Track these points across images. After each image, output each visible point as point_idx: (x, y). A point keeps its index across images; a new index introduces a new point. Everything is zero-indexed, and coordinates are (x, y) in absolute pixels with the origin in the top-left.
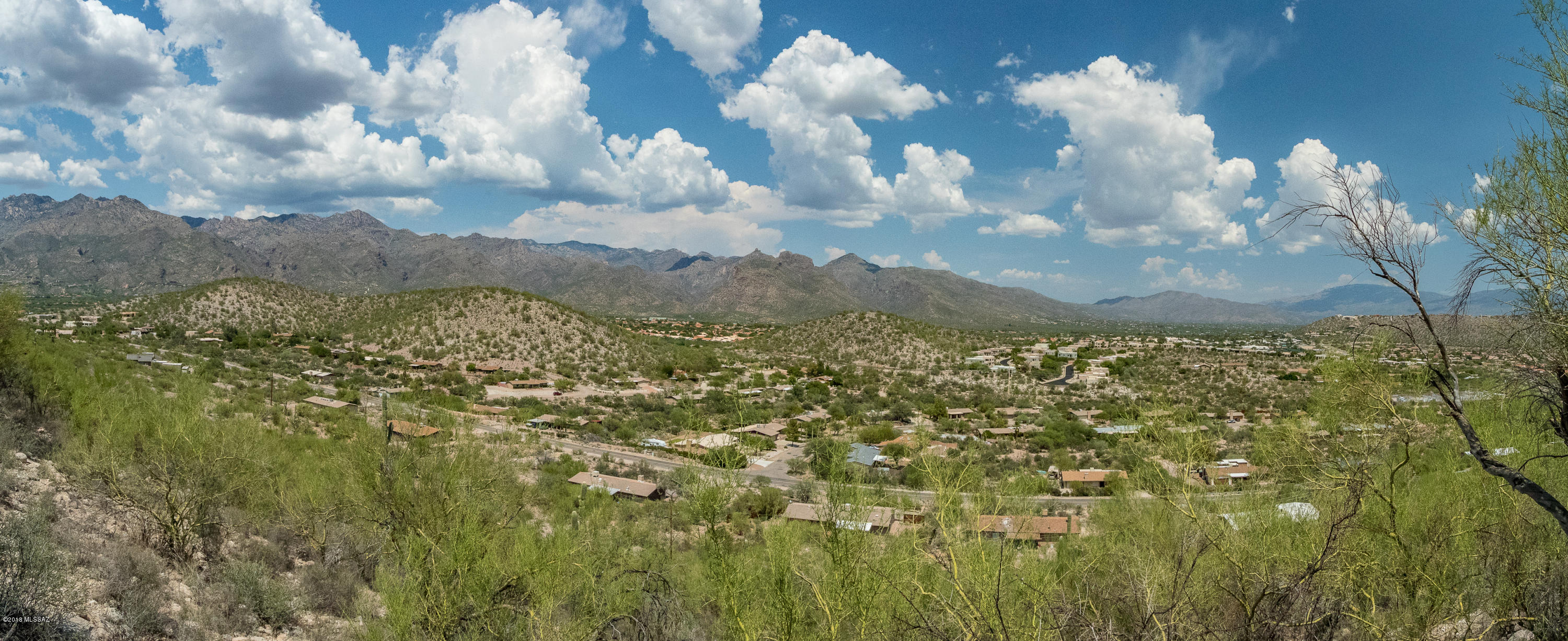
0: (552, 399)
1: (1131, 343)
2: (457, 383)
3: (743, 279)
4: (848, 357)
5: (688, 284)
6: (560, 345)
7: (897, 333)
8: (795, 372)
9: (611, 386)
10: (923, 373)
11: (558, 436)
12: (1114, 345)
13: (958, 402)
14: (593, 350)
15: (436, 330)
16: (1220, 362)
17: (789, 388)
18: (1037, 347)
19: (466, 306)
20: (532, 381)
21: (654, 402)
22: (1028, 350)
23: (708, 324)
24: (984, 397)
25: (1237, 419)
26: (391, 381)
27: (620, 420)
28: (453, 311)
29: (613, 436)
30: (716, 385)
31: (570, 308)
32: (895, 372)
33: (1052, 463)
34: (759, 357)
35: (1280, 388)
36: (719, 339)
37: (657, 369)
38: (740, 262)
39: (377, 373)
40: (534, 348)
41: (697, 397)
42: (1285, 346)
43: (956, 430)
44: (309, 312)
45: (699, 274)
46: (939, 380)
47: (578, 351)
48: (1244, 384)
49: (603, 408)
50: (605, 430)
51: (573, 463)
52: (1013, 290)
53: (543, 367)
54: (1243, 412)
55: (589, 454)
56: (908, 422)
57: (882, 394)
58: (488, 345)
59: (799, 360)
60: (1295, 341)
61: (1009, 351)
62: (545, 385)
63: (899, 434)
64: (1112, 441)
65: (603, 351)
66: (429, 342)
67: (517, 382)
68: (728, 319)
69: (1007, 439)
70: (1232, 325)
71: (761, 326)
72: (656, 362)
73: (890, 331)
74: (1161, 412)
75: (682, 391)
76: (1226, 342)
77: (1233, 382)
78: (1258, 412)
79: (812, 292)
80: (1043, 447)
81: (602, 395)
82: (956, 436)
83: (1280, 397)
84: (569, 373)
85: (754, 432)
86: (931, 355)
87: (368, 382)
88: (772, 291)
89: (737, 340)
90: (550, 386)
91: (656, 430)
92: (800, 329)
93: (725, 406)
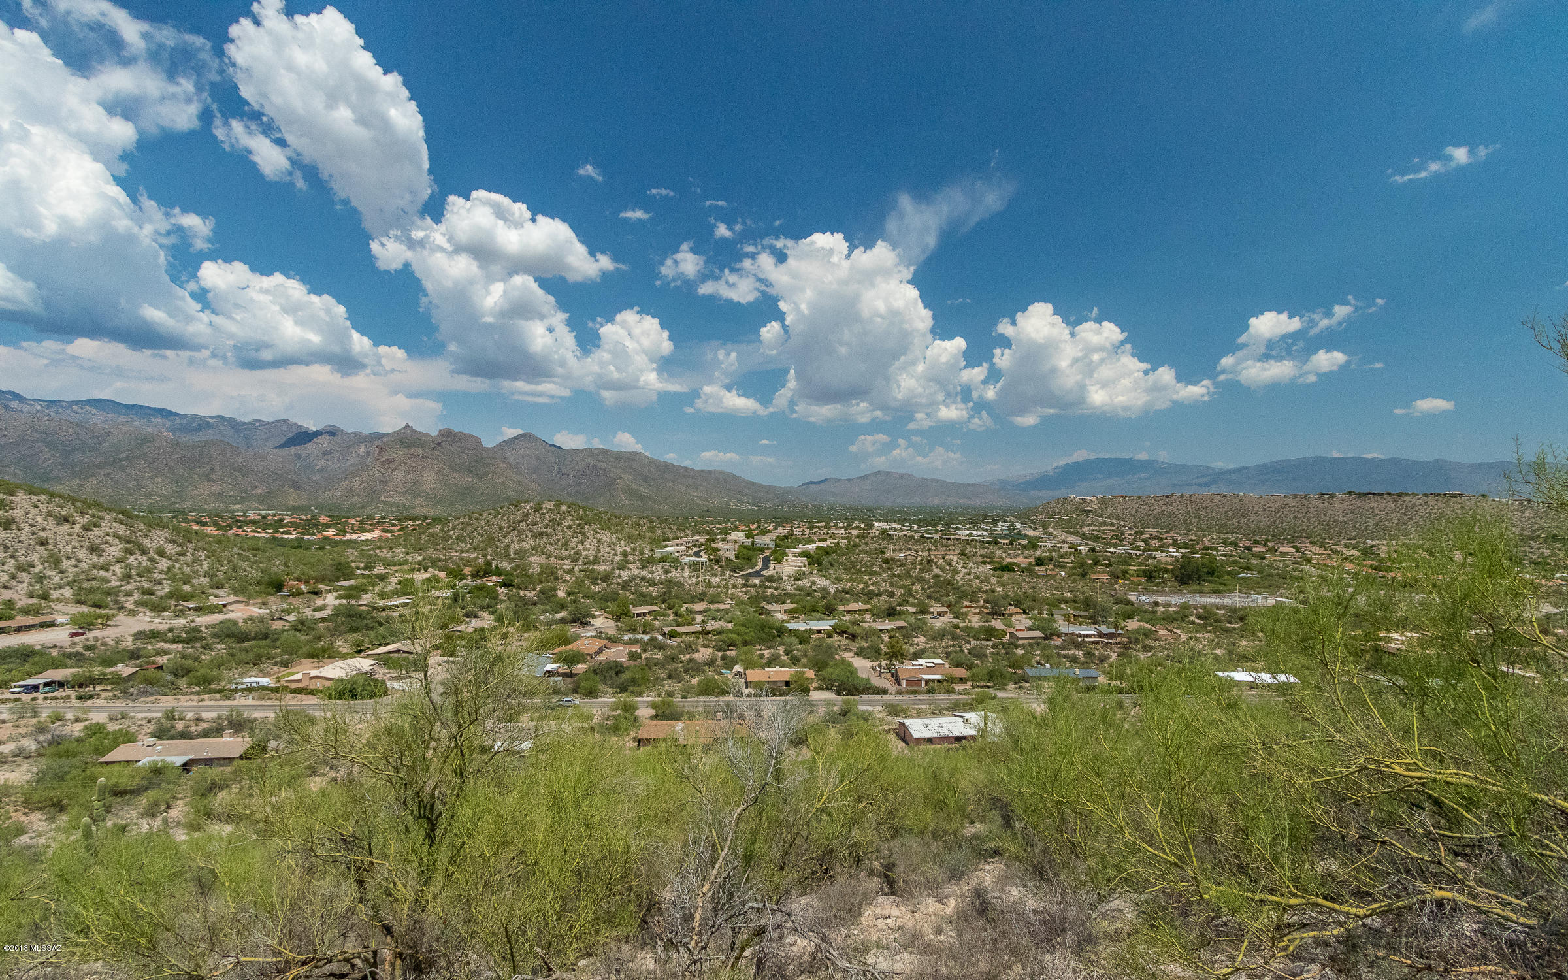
0: (66, 644)
1: (833, 530)
3: (389, 461)
4: (521, 554)
5: (309, 466)
6: (79, 560)
7: (579, 525)
8: (455, 574)
9: (179, 613)
10: (608, 569)
11: (80, 698)
12: (815, 533)
13: (644, 599)
14: (147, 564)
16: (929, 550)
17: (447, 594)
18: (734, 536)
20: (20, 620)
21: (253, 629)
22: (723, 540)
23: (339, 517)
24: (673, 592)
25: (941, 614)
27: (196, 659)
29: (182, 684)
30: (347, 597)
31: (98, 505)
32: (577, 569)
33: (737, 663)
34: (409, 558)
35: (993, 580)
36: (354, 537)
37: (258, 583)
38: (384, 440)
40: (24, 568)
41: (319, 615)
42: (1006, 532)
43: (640, 630)
45: (325, 454)
46: (625, 574)
47: (116, 568)
48: (953, 576)
49: (166, 646)
50: (170, 677)
51: (108, 734)
52: (711, 472)
53: (45, 597)
54: (948, 606)
55: (140, 716)
56: (587, 624)
57: (561, 594)
59: (462, 559)
60: (1018, 526)
61: (703, 541)
62: (52, 624)
63: (577, 638)
64: (803, 638)
65: (163, 564)
68: (368, 511)
69: (692, 638)
70: (948, 508)
71: (413, 519)
72: (256, 574)
73: (571, 523)
74: (859, 606)
75: (297, 609)
76: (939, 528)
77: (941, 573)
78: (966, 607)
79: (481, 476)
80: (730, 645)
81: (163, 627)
82: (639, 636)
83: (993, 591)
84: (100, 603)
85: (399, 651)
86: (617, 548)
88: (429, 477)
89: (380, 537)
90: (62, 625)
91: (255, 665)
92: (462, 523)
93: (361, 623)
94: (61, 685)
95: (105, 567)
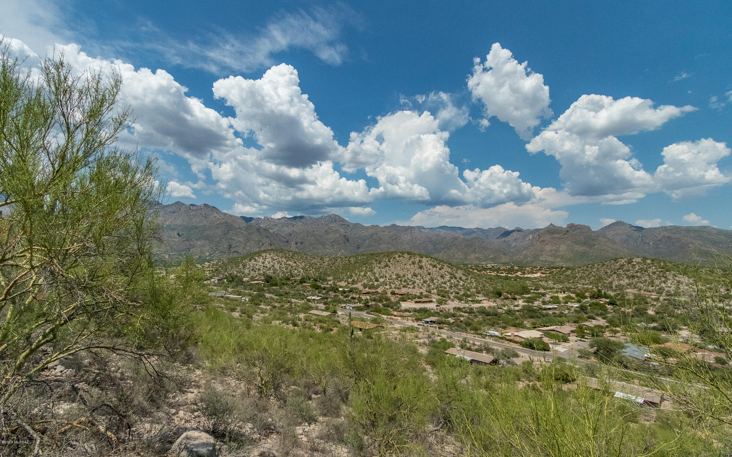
0: (435, 309)
2: (386, 301)
3: (543, 241)
4: (620, 287)
5: (509, 245)
6: (438, 280)
7: (661, 272)
8: (581, 296)
9: (467, 302)
10: (688, 300)
11: (439, 328)
14: (456, 283)
15: (375, 274)
17: (577, 305)
19: (389, 261)
20: (424, 299)
21: (492, 311)
23: (522, 267)
26: (353, 300)
27: (472, 320)
28: (383, 264)
29: (468, 329)
30: (528, 302)
31: (443, 261)
32: (661, 298)
34: (555, 286)
36: (529, 276)
37: (493, 293)
38: (541, 232)
39: (345, 297)
40: (425, 282)
41: (516, 308)
44: (310, 266)
45: (515, 240)
47: (448, 283)
49: (463, 314)
50: (464, 326)
51: (447, 343)
53: (430, 292)
55: (456, 338)
56: (675, 333)
57: (651, 312)
58: (401, 281)
59: (584, 288)
62: (431, 302)
63: (668, 341)
65: (461, 283)
66: (371, 279)
67: (417, 300)
68: (534, 264)
71: (556, 268)
72: (492, 289)
73: (655, 270)
75: (507, 305)
79: (591, 247)
81: (462, 306)
84: (444, 295)
85: (554, 331)
86: (694, 287)
87: (340, 302)
88: (563, 248)
89: (541, 276)
90: (434, 302)
91: (493, 326)
92: (583, 270)
93: (535, 314)
94: (434, 322)
95: (445, 283)
